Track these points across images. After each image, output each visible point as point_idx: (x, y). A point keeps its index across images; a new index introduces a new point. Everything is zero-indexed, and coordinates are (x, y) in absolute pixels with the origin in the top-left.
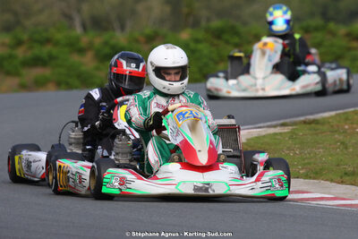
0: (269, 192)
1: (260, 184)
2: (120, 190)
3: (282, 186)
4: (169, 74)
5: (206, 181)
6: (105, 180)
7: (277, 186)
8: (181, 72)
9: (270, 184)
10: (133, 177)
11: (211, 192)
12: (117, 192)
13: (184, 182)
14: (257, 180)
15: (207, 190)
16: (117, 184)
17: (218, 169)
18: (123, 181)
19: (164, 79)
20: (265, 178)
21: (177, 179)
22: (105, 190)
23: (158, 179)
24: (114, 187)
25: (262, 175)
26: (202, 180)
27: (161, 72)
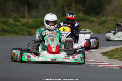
0: (77, 61)
1: (73, 59)
2: (28, 59)
3: (81, 59)
4: (50, 23)
5: (55, 57)
6: (23, 56)
7: (80, 59)
8: (54, 23)
9: (77, 59)
10: (32, 55)
11: (56, 61)
12: (27, 60)
13: (48, 57)
14: (73, 57)
15: (55, 60)
16: (26, 58)
17: (60, 53)
18: (28, 57)
19: (49, 25)
20: (76, 57)
21: (46, 56)
22: (23, 60)
23: (40, 56)
24: (25, 59)
25: (75, 56)
26: (54, 57)
27: (48, 22)
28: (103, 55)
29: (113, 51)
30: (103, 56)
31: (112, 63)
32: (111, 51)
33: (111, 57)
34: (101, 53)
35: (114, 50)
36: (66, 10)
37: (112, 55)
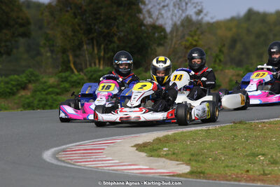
28: (137, 149)
29: (158, 140)
30: (137, 151)
31: (153, 165)
32: (154, 140)
33: (153, 154)
34: (135, 146)
35: (160, 140)
36: (71, 58)
37: (156, 150)
